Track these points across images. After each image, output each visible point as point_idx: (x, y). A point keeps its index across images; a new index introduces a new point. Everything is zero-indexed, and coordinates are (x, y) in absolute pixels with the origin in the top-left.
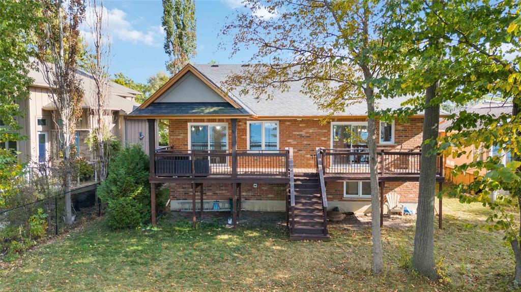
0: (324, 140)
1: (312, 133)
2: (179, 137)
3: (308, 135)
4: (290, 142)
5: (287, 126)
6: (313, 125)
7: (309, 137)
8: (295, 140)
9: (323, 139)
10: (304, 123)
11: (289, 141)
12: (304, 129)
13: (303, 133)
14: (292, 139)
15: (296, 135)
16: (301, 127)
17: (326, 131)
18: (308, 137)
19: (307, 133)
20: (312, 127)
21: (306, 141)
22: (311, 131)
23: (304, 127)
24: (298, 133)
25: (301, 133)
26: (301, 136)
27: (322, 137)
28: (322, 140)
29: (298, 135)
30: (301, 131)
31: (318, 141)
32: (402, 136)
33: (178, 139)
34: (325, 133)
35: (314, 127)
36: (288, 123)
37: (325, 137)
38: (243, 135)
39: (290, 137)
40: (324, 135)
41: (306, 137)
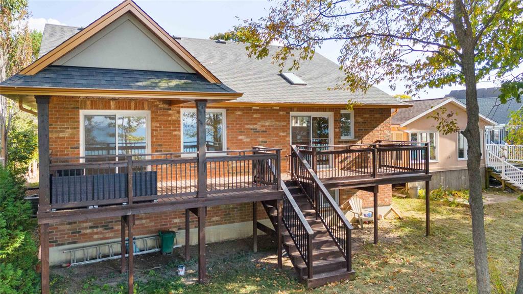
0: (283, 136)
1: (269, 126)
2: (61, 135)
3: (264, 129)
4: (241, 140)
5: (237, 116)
6: (270, 116)
7: (266, 132)
8: (247, 135)
9: (282, 134)
10: (259, 113)
11: (240, 137)
12: (259, 121)
13: (257, 127)
14: (244, 135)
15: (248, 129)
16: (256, 118)
17: (284, 123)
18: (263, 131)
19: (262, 126)
20: (269, 119)
21: (262, 137)
22: (267, 124)
23: (259, 118)
24: (251, 127)
25: (255, 126)
26: (255, 130)
27: (280, 132)
28: (280, 136)
29: (251, 129)
30: (256, 124)
31: (276, 137)
32: (362, 130)
33: (61, 138)
34: (283, 126)
35: (271, 119)
36: (239, 113)
37: (283, 132)
38: (175, 130)
39: (241, 133)
40: (282, 129)
41: (262, 132)
